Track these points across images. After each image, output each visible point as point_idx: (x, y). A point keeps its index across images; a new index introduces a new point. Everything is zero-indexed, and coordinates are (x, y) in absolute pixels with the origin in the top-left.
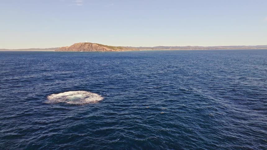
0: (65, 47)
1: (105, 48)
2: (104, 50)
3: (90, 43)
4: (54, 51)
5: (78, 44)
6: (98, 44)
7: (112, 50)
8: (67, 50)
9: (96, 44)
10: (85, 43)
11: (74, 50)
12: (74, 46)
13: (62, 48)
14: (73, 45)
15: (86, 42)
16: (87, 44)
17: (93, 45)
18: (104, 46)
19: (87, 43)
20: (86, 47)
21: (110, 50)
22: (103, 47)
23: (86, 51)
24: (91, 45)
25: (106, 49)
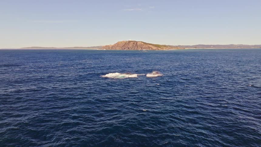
0: (108, 46)
1: (150, 46)
2: (150, 48)
3: (135, 41)
4: (98, 49)
5: (121, 42)
6: (143, 42)
7: (159, 48)
8: (111, 48)
9: (141, 42)
10: (130, 42)
11: (118, 49)
12: (118, 44)
13: (106, 46)
14: (116, 44)
15: (130, 40)
16: (131, 43)
17: (138, 44)
18: (150, 44)
19: (132, 41)
20: (131, 45)
21: (157, 48)
22: (148, 45)
23: (130, 49)
24: (135, 44)
25: (152, 47)
